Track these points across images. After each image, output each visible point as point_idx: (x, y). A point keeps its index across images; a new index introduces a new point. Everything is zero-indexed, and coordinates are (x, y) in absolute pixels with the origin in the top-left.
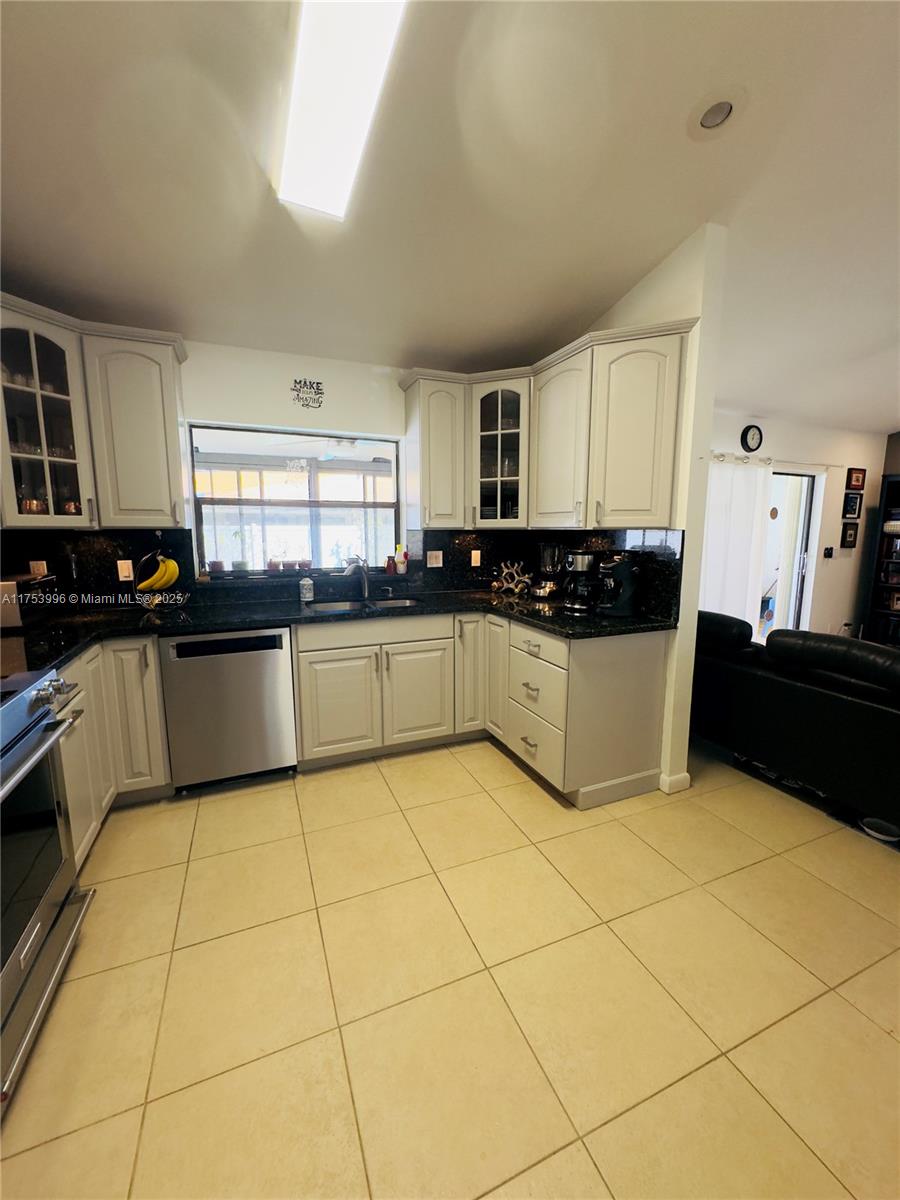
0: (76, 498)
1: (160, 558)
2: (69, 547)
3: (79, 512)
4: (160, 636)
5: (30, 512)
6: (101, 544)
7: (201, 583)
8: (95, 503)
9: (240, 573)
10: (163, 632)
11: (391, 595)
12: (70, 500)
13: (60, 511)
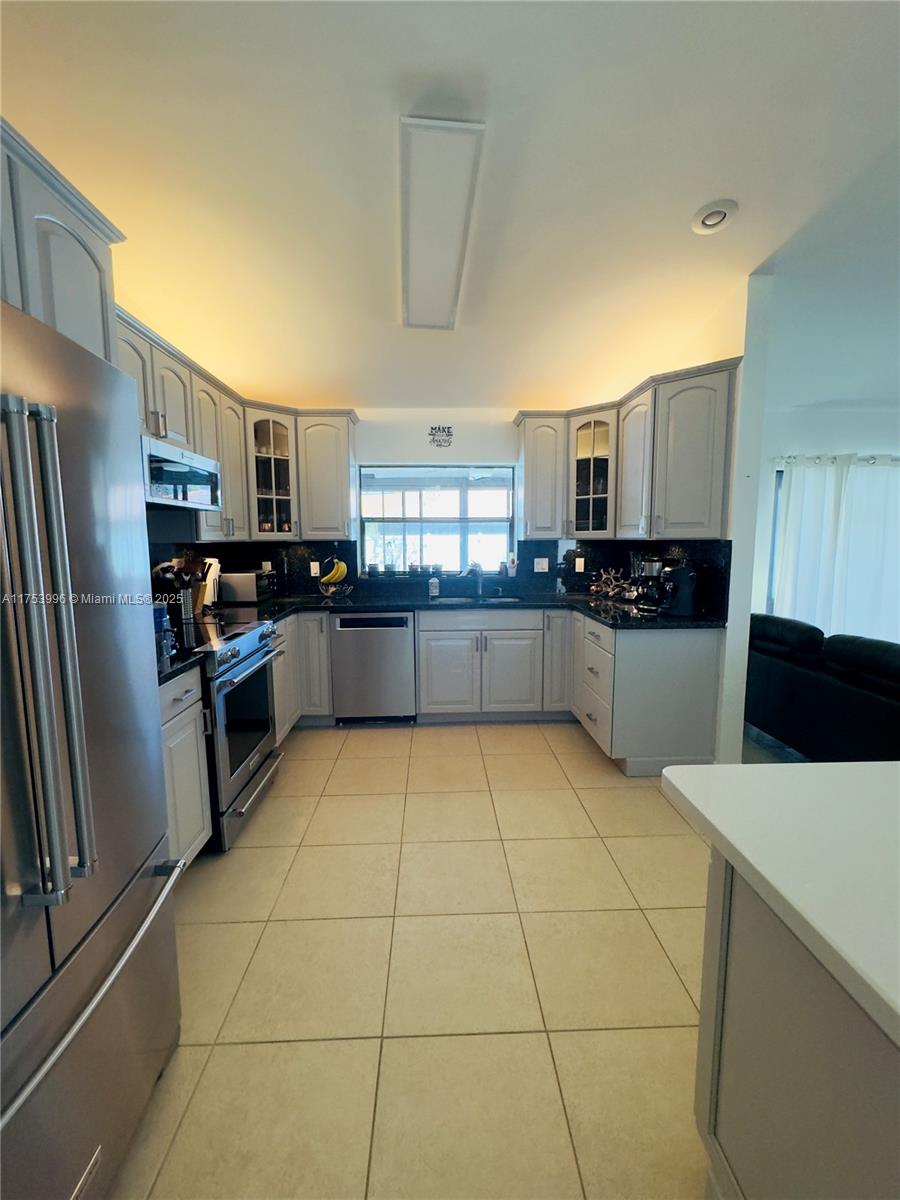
0: (288, 521)
1: (336, 560)
2: (284, 553)
3: (290, 530)
4: (331, 612)
5: (264, 531)
6: (301, 551)
7: (362, 580)
8: (299, 523)
9: (390, 572)
10: (333, 611)
11: (500, 594)
12: (285, 522)
13: (280, 529)
